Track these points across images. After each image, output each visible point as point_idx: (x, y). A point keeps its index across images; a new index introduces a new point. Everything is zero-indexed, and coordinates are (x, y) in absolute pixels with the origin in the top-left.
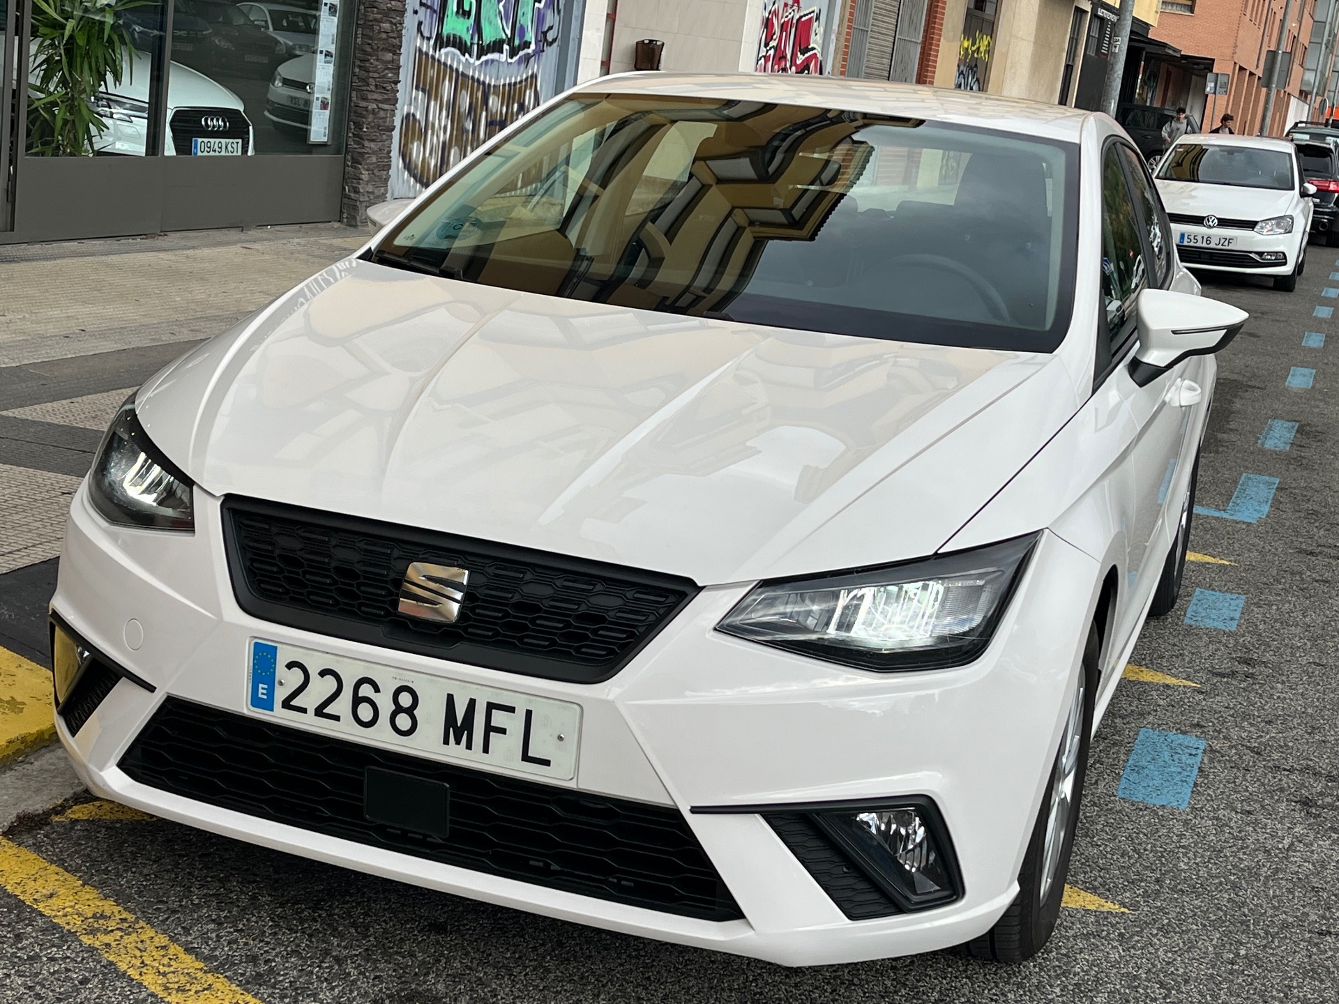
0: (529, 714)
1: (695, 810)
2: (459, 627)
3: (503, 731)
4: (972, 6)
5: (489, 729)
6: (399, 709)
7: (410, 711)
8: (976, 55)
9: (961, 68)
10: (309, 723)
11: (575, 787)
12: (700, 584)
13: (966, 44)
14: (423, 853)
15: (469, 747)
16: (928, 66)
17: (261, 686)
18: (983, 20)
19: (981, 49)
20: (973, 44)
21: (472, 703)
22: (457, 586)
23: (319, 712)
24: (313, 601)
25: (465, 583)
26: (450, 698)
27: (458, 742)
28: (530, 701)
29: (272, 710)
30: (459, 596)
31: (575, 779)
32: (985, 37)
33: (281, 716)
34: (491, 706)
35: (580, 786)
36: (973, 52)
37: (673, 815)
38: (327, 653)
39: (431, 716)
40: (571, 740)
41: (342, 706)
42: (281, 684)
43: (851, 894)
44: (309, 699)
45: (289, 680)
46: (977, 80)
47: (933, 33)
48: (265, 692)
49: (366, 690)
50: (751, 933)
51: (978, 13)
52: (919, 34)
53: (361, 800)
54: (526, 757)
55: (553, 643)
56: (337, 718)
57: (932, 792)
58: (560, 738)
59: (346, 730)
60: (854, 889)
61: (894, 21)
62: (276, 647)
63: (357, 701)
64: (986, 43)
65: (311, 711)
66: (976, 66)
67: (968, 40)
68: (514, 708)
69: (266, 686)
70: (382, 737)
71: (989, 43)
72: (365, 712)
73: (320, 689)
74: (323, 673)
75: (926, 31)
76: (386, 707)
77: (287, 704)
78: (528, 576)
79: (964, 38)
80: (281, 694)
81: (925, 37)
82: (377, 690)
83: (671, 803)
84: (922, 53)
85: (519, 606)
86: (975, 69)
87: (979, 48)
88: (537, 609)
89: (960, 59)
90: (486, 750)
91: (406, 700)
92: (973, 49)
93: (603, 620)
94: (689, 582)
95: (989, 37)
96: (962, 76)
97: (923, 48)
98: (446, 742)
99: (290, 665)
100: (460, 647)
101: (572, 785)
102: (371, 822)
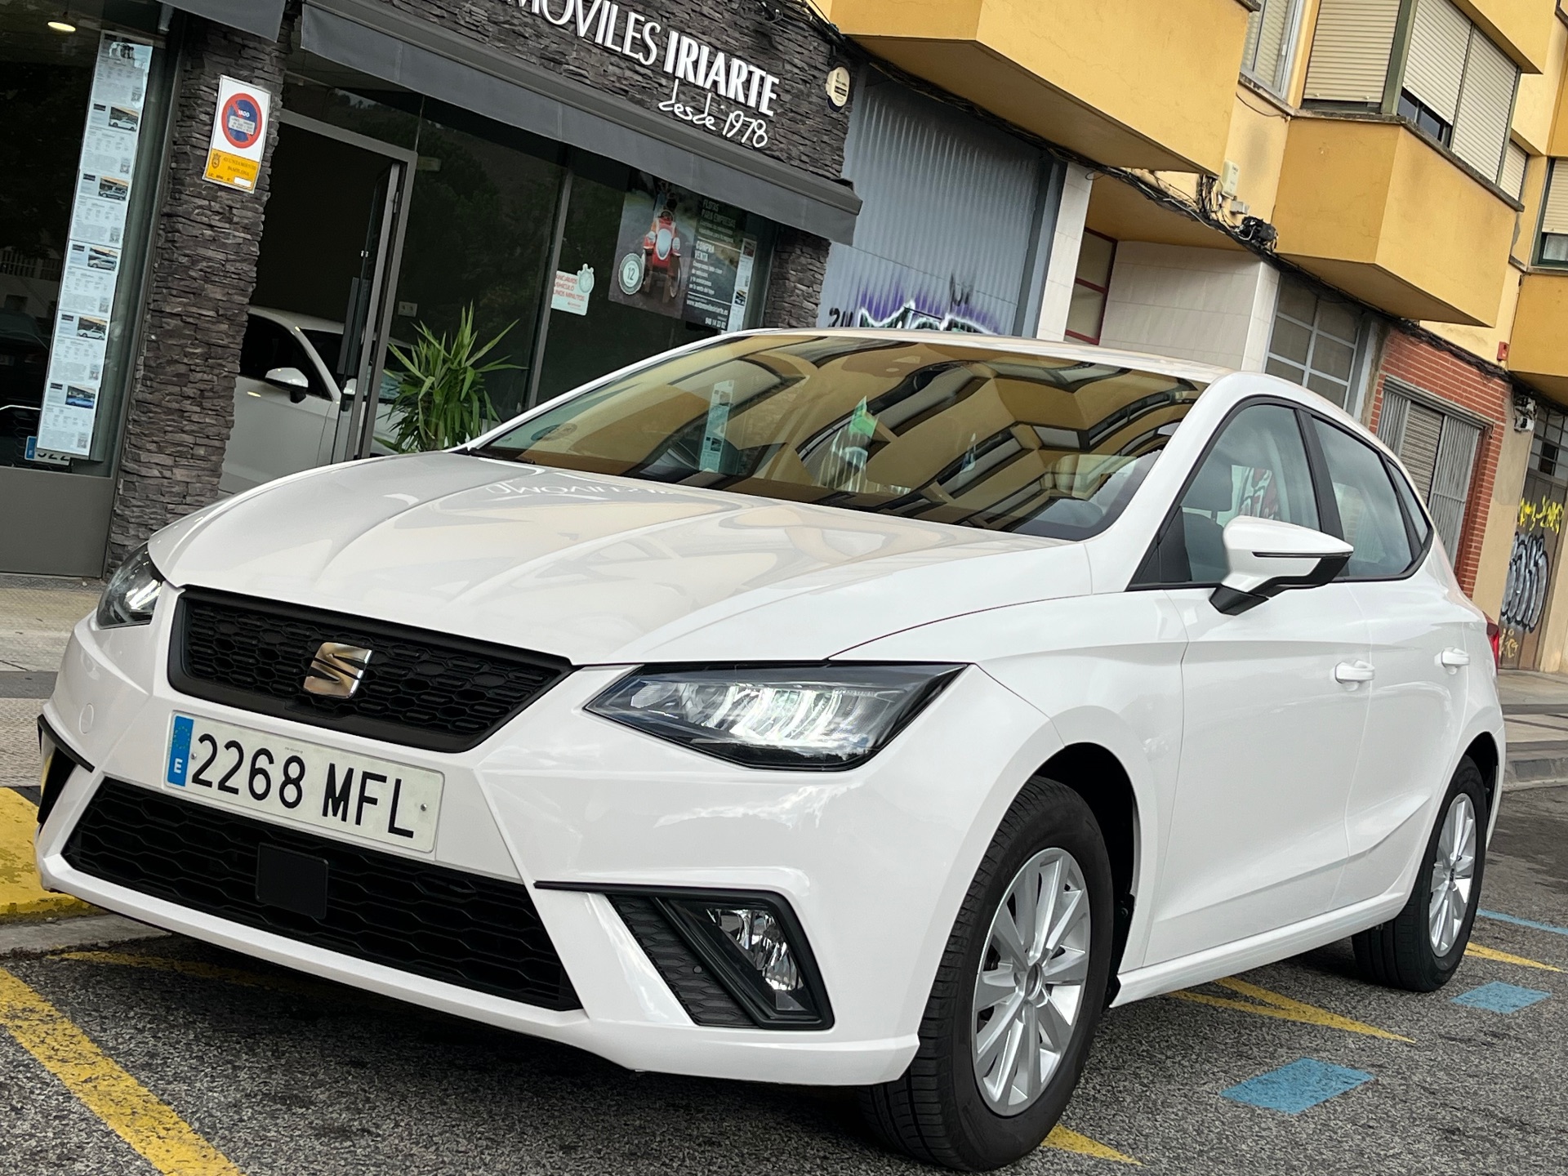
0: (398, 782)
1: (539, 885)
2: (354, 703)
3: (374, 801)
4: (1536, 467)
5: (363, 799)
6: (288, 780)
7: (296, 782)
8: (1542, 524)
9: (1522, 537)
10: (211, 798)
11: (433, 859)
12: (574, 663)
13: (1528, 510)
14: (304, 936)
15: (344, 819)
16: (1474, 529)
17: (178, 760)
18: (1551, 484)
19: (1550, 518)
20: (1539, 511)
21: (351, 771)
22: (358, 664)
23: (222, 786)
24: (235, 679)
25: (366, 661)
26: (332, 767)
27: (335, 814)
28: (400, 770)
29: (183, 785)
30: (360, 674)
31: (433, 853)
32: (1554, 504)
33: (190, 792)
34: (367, 776)
35: (438, 859)
36: (1538, 521)
37: (519, 891)
38: (235, 725)
39: (314, 786)
40: (433, 810)
41: (240, 780)
42: (193, 758)
43: (701, 997)
44: (214, 774)
45: (201, 751)
46: (1544, 553)
47: (1481, 492)
48: (180, 766)
49: (262, 762)
50: (586, 1021)
51: (1546, 476)
52: (1463, 491)
53: (253, 880)
54: (393, 829)
55: (434, 717)
56: (235, 791)
57: (789, 893)
58: (423, 808)
59: (241, 805)
60: (704, 993)
61: (1429, 474)
62: (192, 721)
63: (255, 772)
64: (1557, 511)
65: (215, 785)
66: (1542, 537)
67: (1531, 505)
68: (385, 778)
69: (181, 761)
70: (271, 811)
71: (1560, 513)
72: (260, 784)
73: (226, 759)
74: (228, 746)
75: (1472, 489)
76: (277, 778)
77: (196, 779)
78: (425, 657)
79: (1526, 503)
80: (192, 768)
81: (1470, 496)
82: (271, 761)
83: (516, 876)
84: (1467, 514)
85: (412, 684)
86: (1541, 540)
87: (1545, 517)
88: (425, 685)
89: (1518, 526)
90: (358, 822)
91: (294, 771)
92: (1539, 516)
93: (482, 696)
94: (565, 661)
95: (1560, 506)
96: (1522, 546)
97: (1468, 509)
98: (325, 814)
99: (202, 739)
100: (351, 719)
101: (429, 858)
102: (260, 904)
